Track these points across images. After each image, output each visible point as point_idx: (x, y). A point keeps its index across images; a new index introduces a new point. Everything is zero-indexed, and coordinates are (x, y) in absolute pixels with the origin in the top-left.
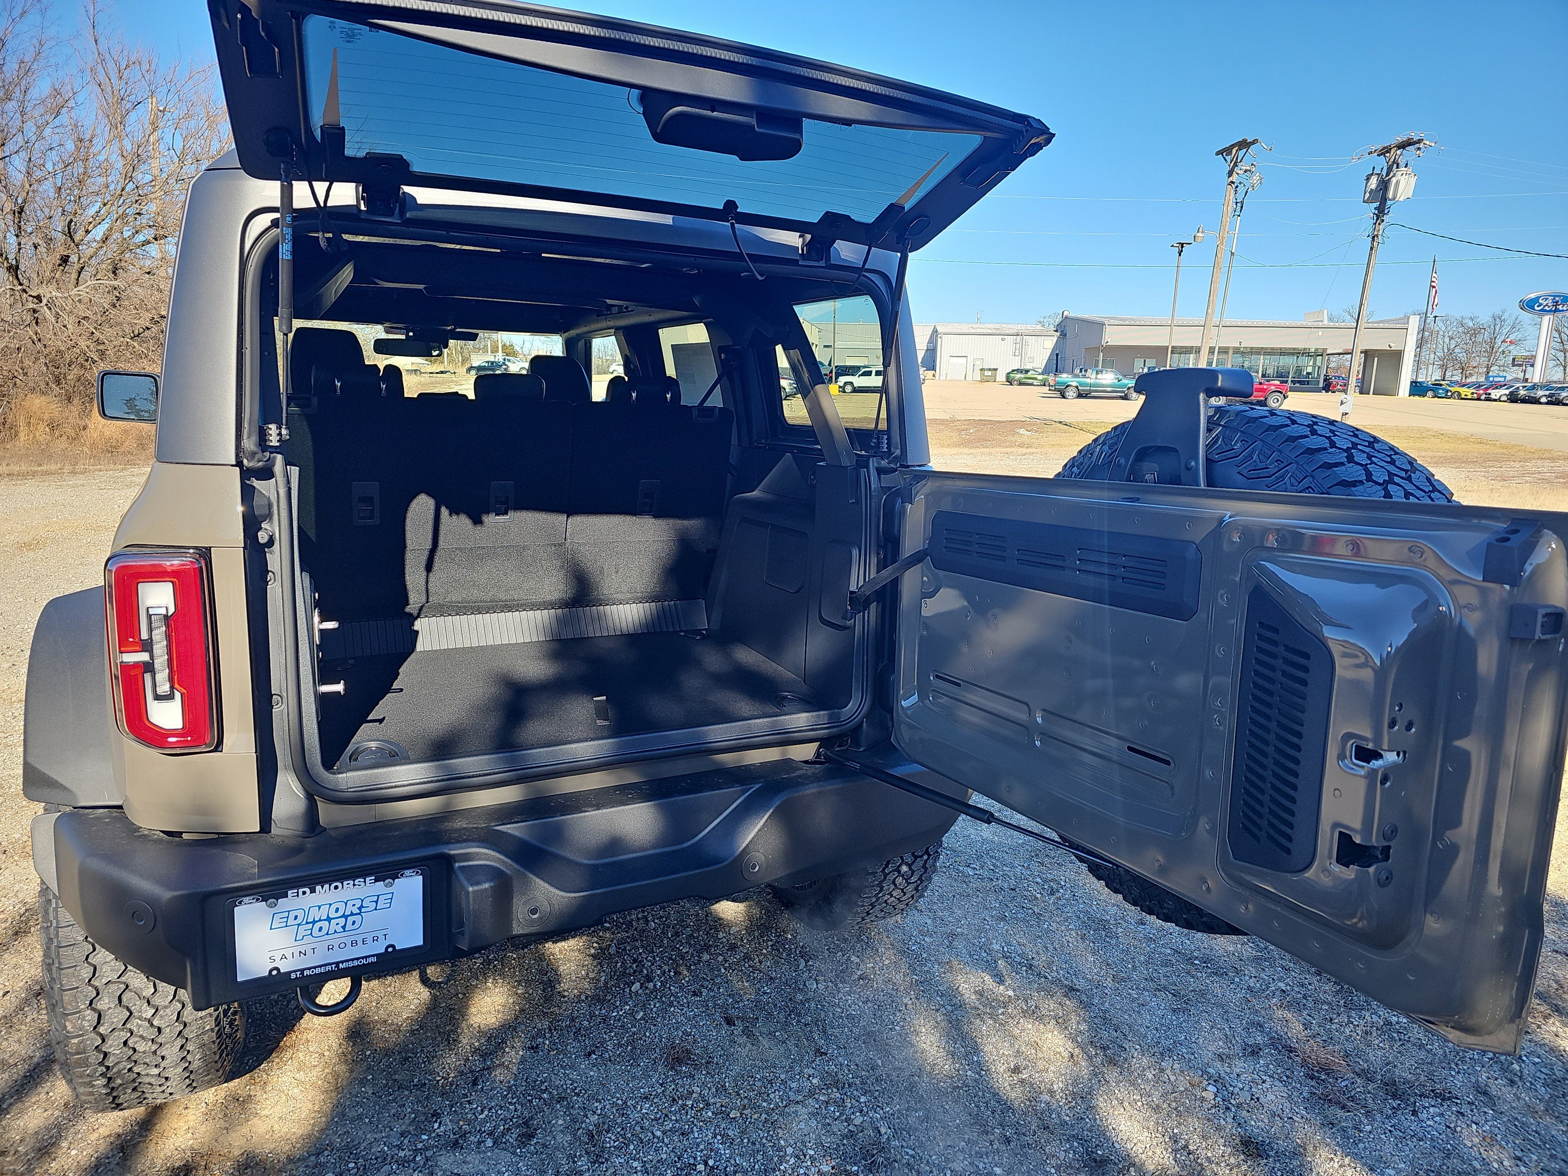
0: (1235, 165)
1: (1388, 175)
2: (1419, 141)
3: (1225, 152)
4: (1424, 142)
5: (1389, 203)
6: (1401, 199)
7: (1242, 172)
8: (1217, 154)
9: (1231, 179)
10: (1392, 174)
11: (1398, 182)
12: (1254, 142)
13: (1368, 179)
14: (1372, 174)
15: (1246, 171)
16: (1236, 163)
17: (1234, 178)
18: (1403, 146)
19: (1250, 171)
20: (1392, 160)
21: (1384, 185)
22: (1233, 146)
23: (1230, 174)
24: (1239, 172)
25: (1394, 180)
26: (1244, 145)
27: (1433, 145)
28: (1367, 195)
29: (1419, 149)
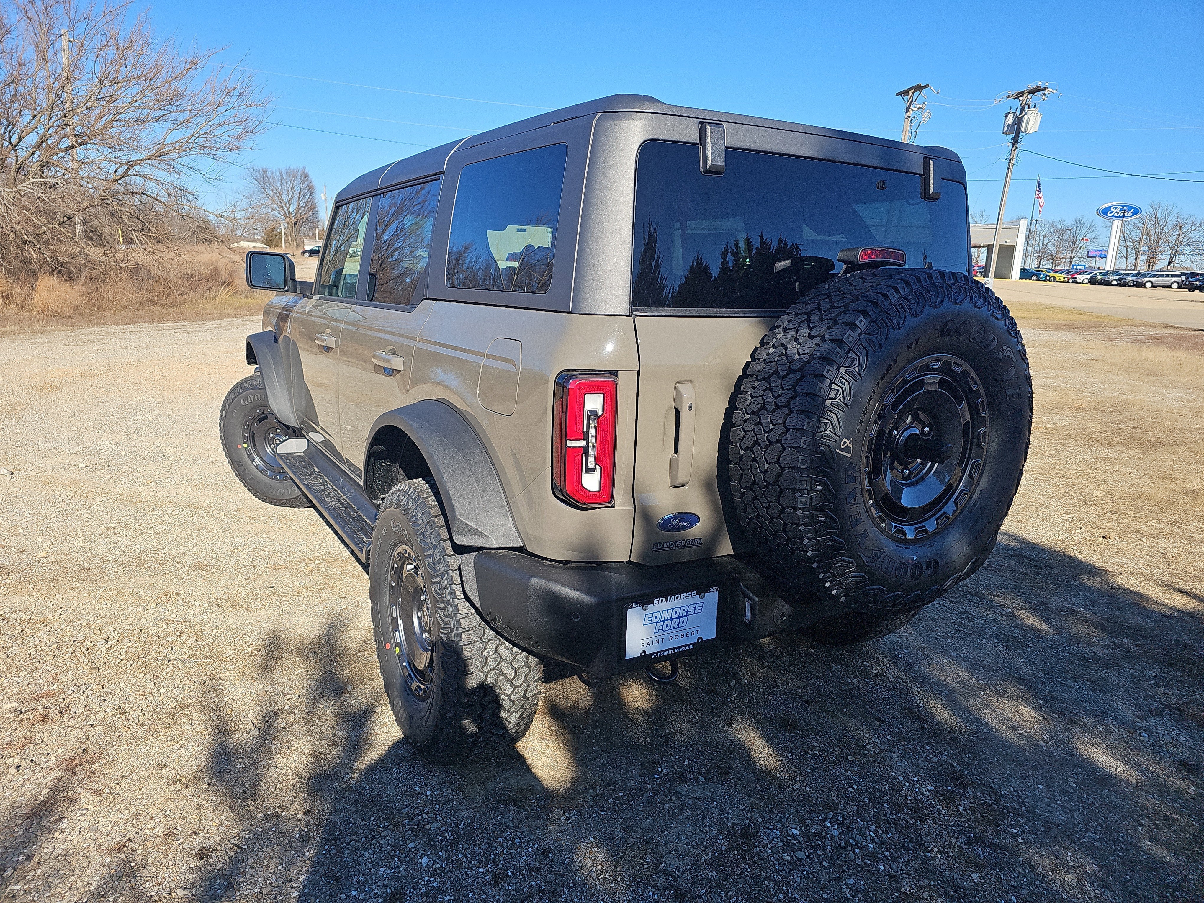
0: (911, 103)
1: (1021, 113)
2: (1045, 89)
3: (903, 93)
4: (1049, 89)
5: (1021, 134)
6: (1031, 132)
7: (916, 109)
8: (897, 95)
9: (908, 114)
10: (1024, 113)
11: (1028, 119)
12: (926, 86)
13: (1006, 116)
14: (1009, 113)
15: (919, 108)
16: (911, 102)
17: (910, 113)
18: (1032, 92)
19: (922, 108)
20: (1024, 102)
21: (1018, 121)
22: (910, 89)
23: (907, 110)
24: (913, 109)
25: (1026, 117)
26: (918, 88)
27: (1054, 91)
28: (1006, 128)
29: (1044, 94)
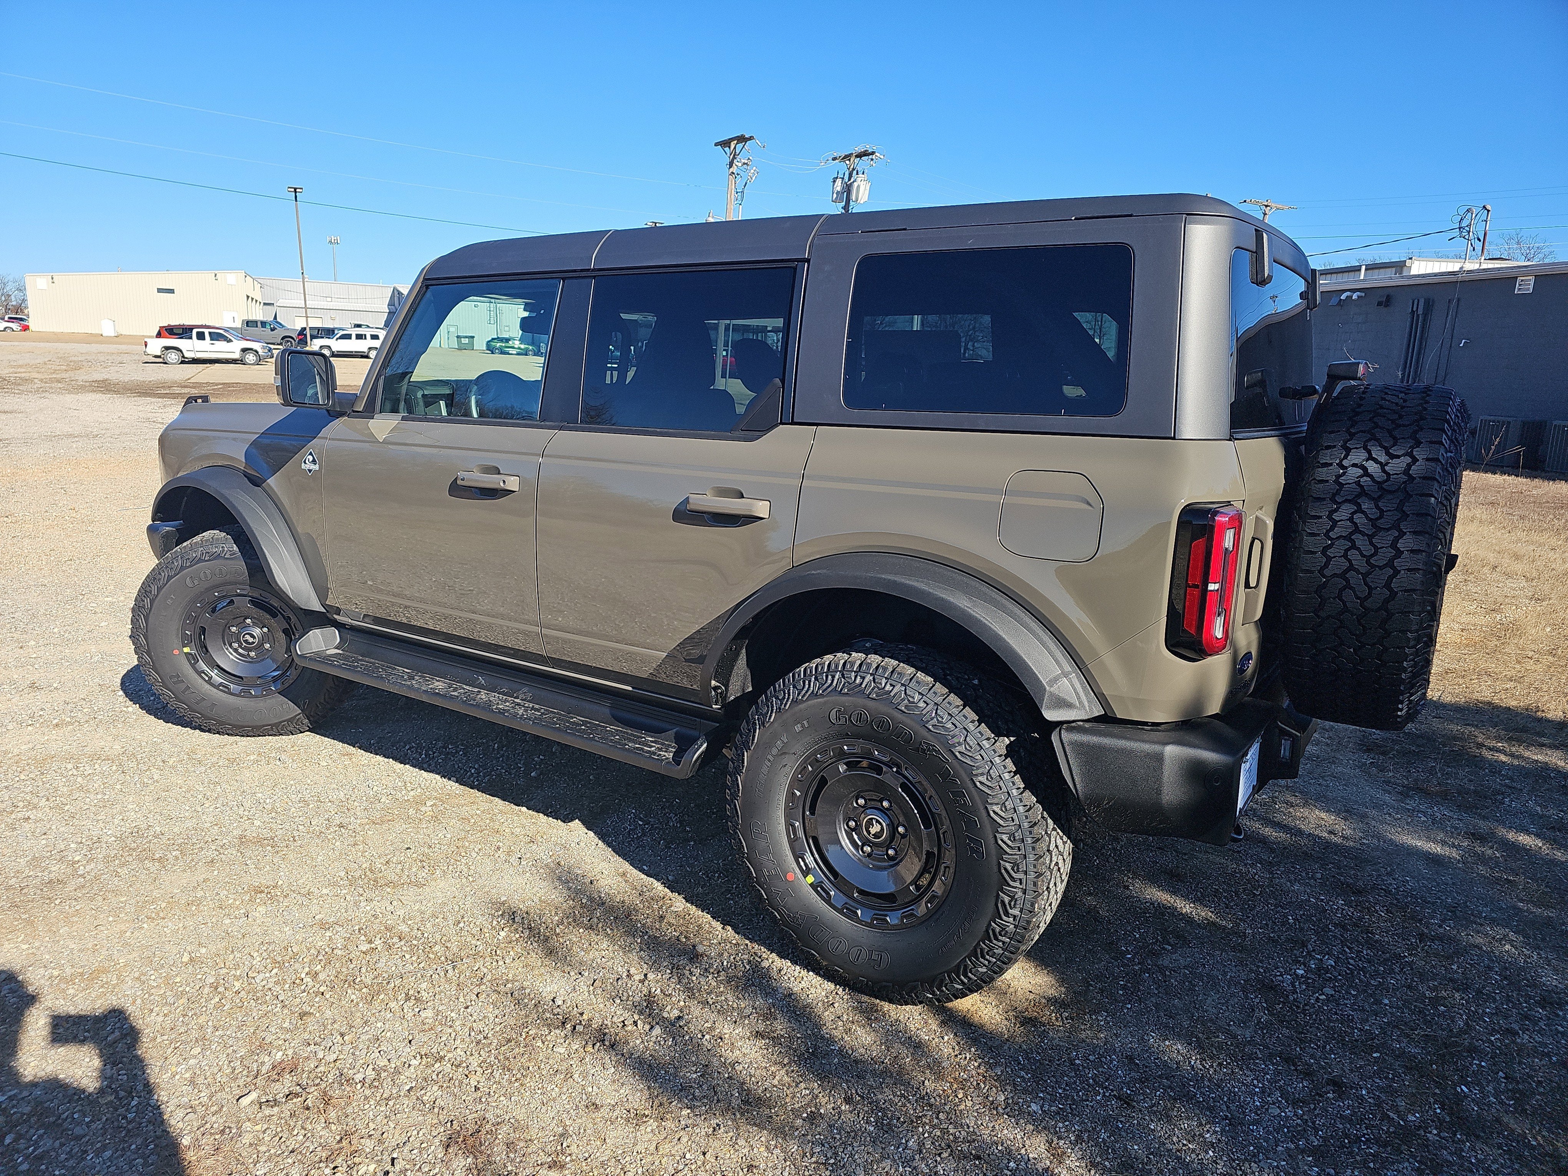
0: (734, 158)
1: (849, 180)
2: (873, 153)
3: (725, 144)
4: (877, 154)
5: (851, 203)
6: (862, 202)
7: (740, 165)
8: (716, 144)
9: (731, 170)
10: (852, 180)
11: (858, 187)
12: (751, 138)
13: (834, 182)
14: (837, 178)
15: (744, 164)
16: (734, 155)
17: (734, 169)
18: (860, 156)
19: (746, 164)
20: (852, 167)
21: (848, 189)
22: (732, 139)
23: (731, 164)
24: (737, 163)
25: (856, 184)
26: (742, 139)
27: (882, 157)
28: (835, 196)
29: (872, 160)
